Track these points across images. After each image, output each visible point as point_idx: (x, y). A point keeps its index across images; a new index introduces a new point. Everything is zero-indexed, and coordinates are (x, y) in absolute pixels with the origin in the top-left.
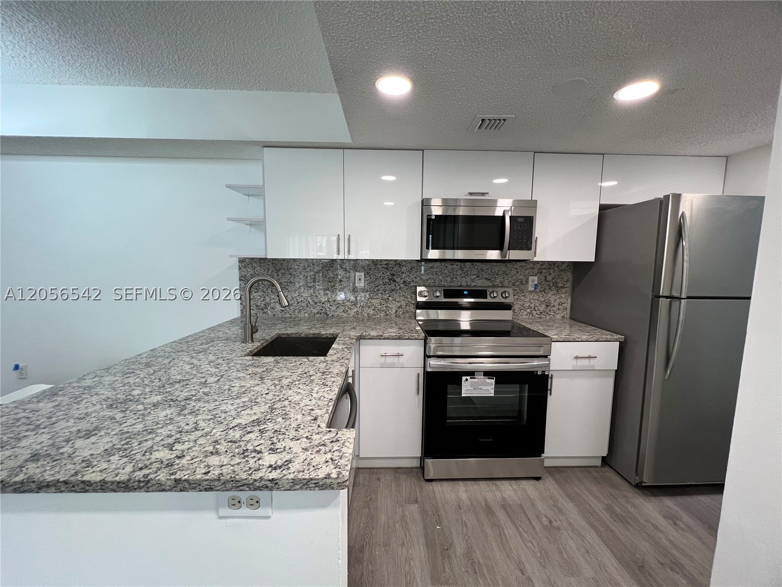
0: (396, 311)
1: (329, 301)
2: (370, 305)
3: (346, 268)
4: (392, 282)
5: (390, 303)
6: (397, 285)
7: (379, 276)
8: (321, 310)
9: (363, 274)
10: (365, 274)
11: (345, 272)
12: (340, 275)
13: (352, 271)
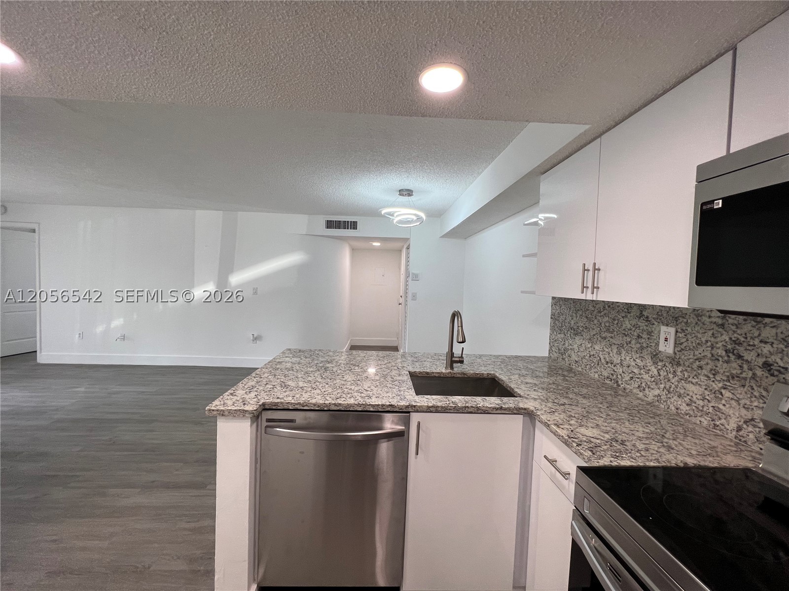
0: (739, 429)
2: (682, 391)
3: (647, 317)
4: (732, 357)
5: (723, 402)
6: (745, 367)
7: (703, 340)
9: (672, 330)
10: (677, 332)
11: (646, 324)
12: (639, 327)
13: (656, 323)
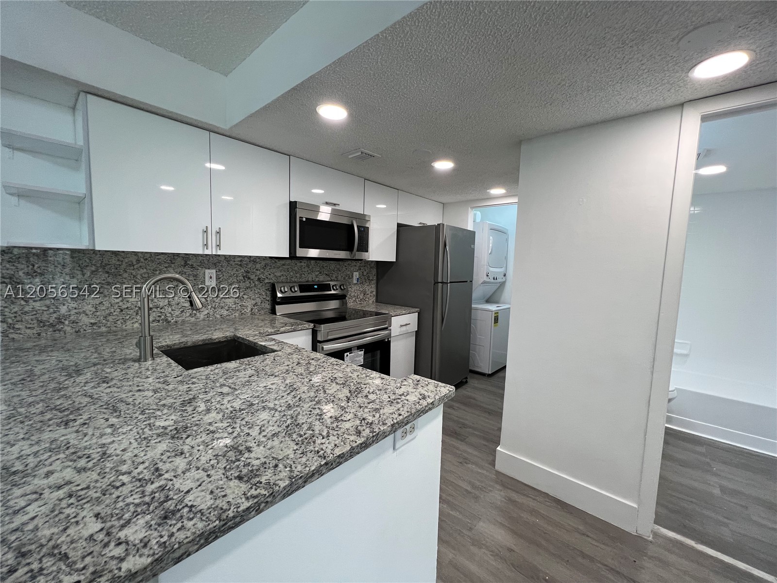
0: (252, 309)
1: (169, 305)
2: (223, 305)
3: (192, 265)
4: (246, 279)
5: (245, 301)
6: (252, 282)
7: (232, 274)
8: (159, 316)
9: (214, 271)
10: (216, 272)
11: (192, 270)
12: (185, 273)
13: (200, 268)
